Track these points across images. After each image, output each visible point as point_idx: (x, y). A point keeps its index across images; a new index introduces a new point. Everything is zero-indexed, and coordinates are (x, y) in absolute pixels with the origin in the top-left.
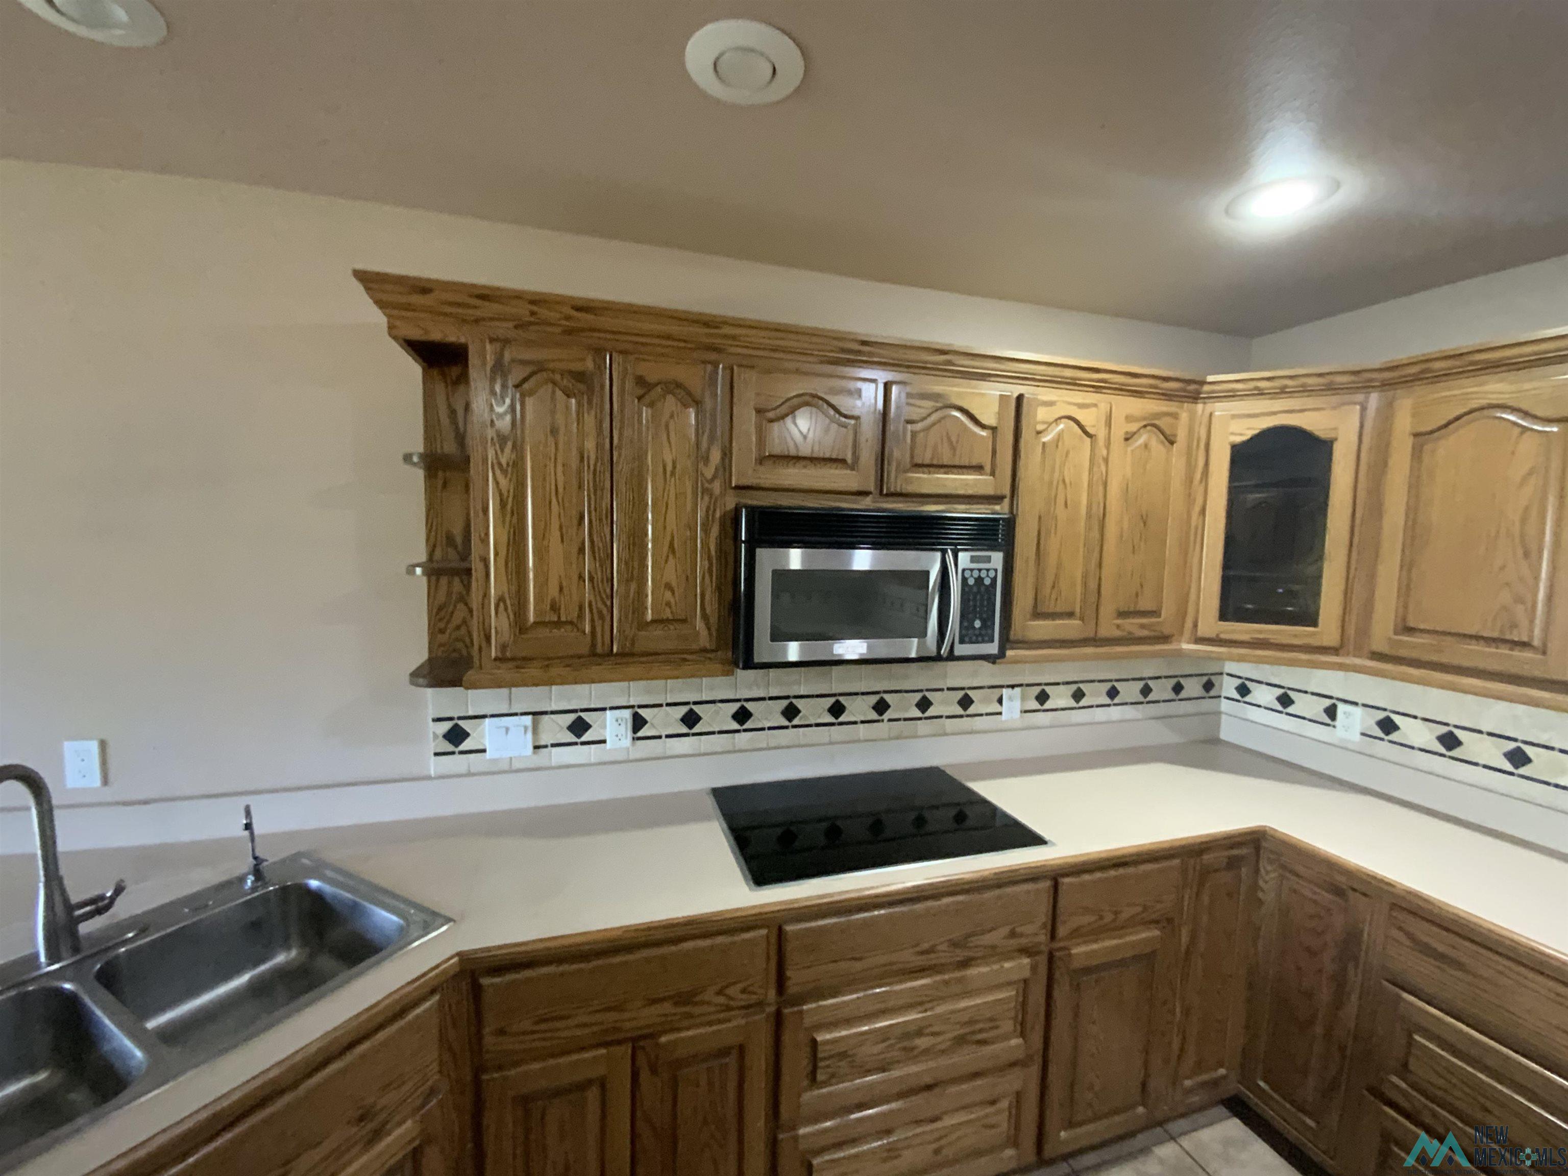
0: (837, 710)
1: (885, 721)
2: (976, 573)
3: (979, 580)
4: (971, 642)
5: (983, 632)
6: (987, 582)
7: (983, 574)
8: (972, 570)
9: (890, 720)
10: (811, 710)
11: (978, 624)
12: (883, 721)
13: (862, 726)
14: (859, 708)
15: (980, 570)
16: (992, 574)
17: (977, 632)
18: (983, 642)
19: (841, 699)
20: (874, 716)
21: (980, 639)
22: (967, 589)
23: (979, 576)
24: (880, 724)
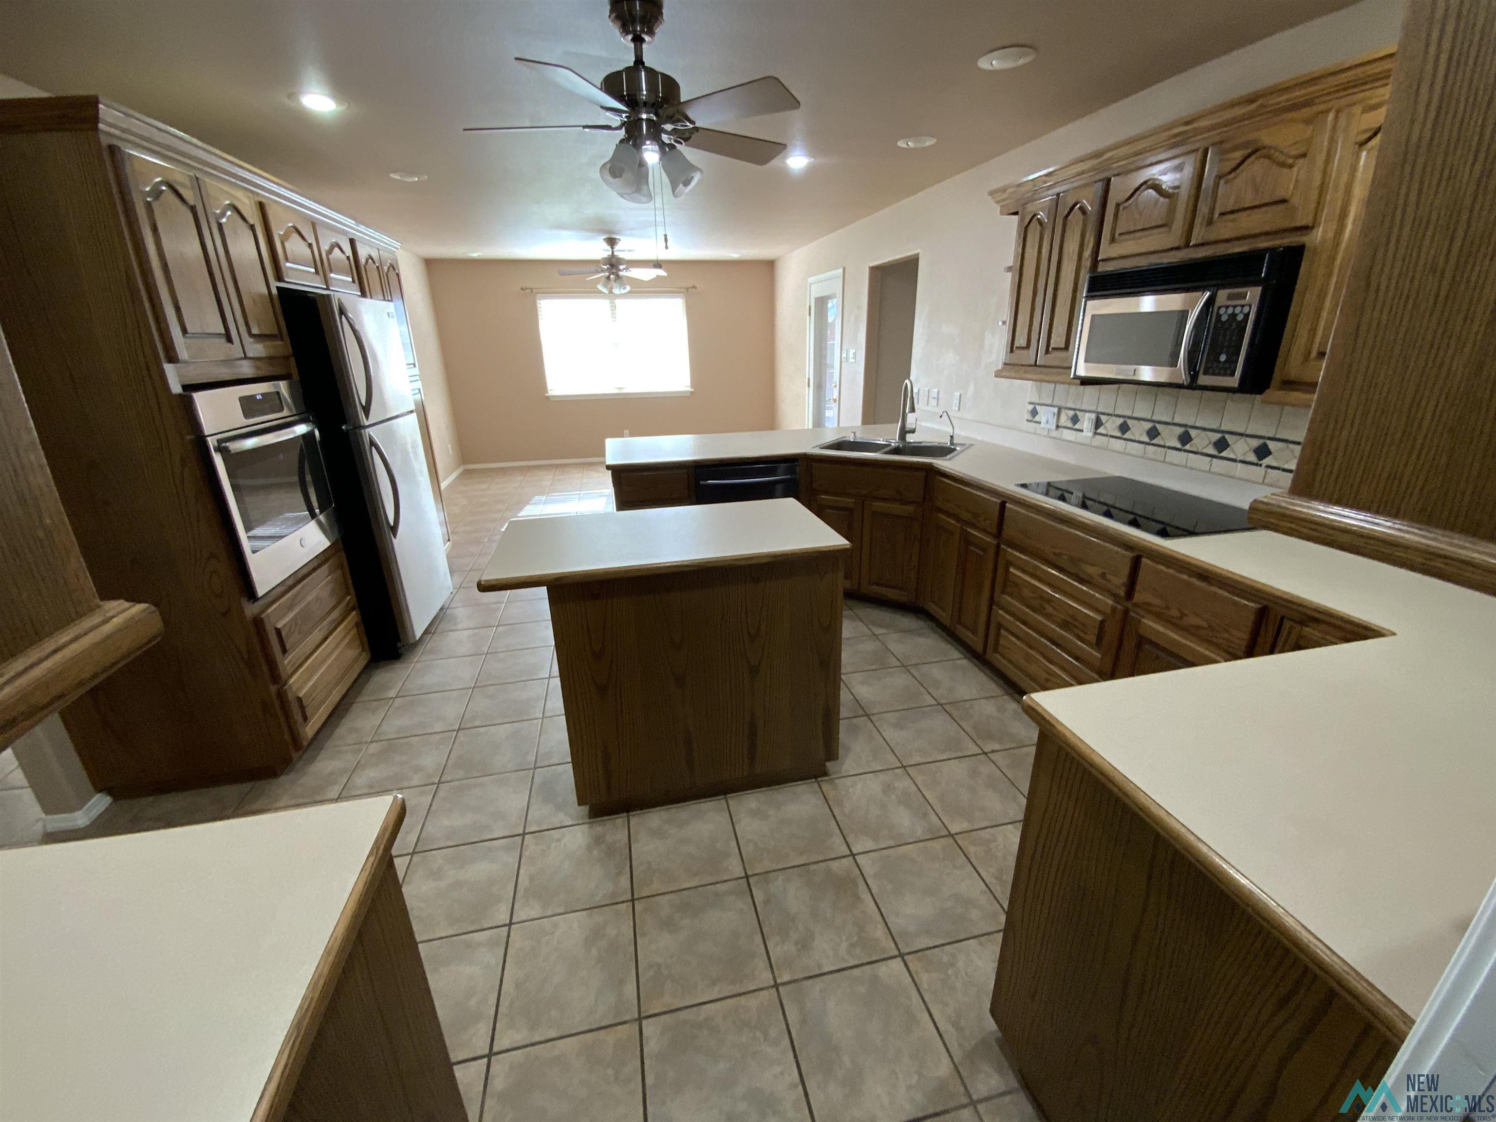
0: (1221, 445)
1: (1264, 465)
2: (1230, 311)
3: (1233, 316)
4: (1214, 374)
5: (1227, 365)
6: (1240, 317)
7: (1238, 310)
8: (1227, 307)
9: (1268, 467)
10: (1202, 441)
11: (1223, 358)
12: (1261, 465)
13: (1240, 465)
14: (1241, 448)
15: (1235, 307)
16: (1246, 310)
17: (1221, 365)
18: (1225, 375)
19: (1227, 436)
20: (1252, 458)
21: (1222, 372)
22: (1219, 325)
23: (1233, 313)
24: (1259, 468)
